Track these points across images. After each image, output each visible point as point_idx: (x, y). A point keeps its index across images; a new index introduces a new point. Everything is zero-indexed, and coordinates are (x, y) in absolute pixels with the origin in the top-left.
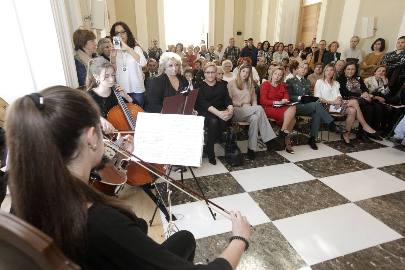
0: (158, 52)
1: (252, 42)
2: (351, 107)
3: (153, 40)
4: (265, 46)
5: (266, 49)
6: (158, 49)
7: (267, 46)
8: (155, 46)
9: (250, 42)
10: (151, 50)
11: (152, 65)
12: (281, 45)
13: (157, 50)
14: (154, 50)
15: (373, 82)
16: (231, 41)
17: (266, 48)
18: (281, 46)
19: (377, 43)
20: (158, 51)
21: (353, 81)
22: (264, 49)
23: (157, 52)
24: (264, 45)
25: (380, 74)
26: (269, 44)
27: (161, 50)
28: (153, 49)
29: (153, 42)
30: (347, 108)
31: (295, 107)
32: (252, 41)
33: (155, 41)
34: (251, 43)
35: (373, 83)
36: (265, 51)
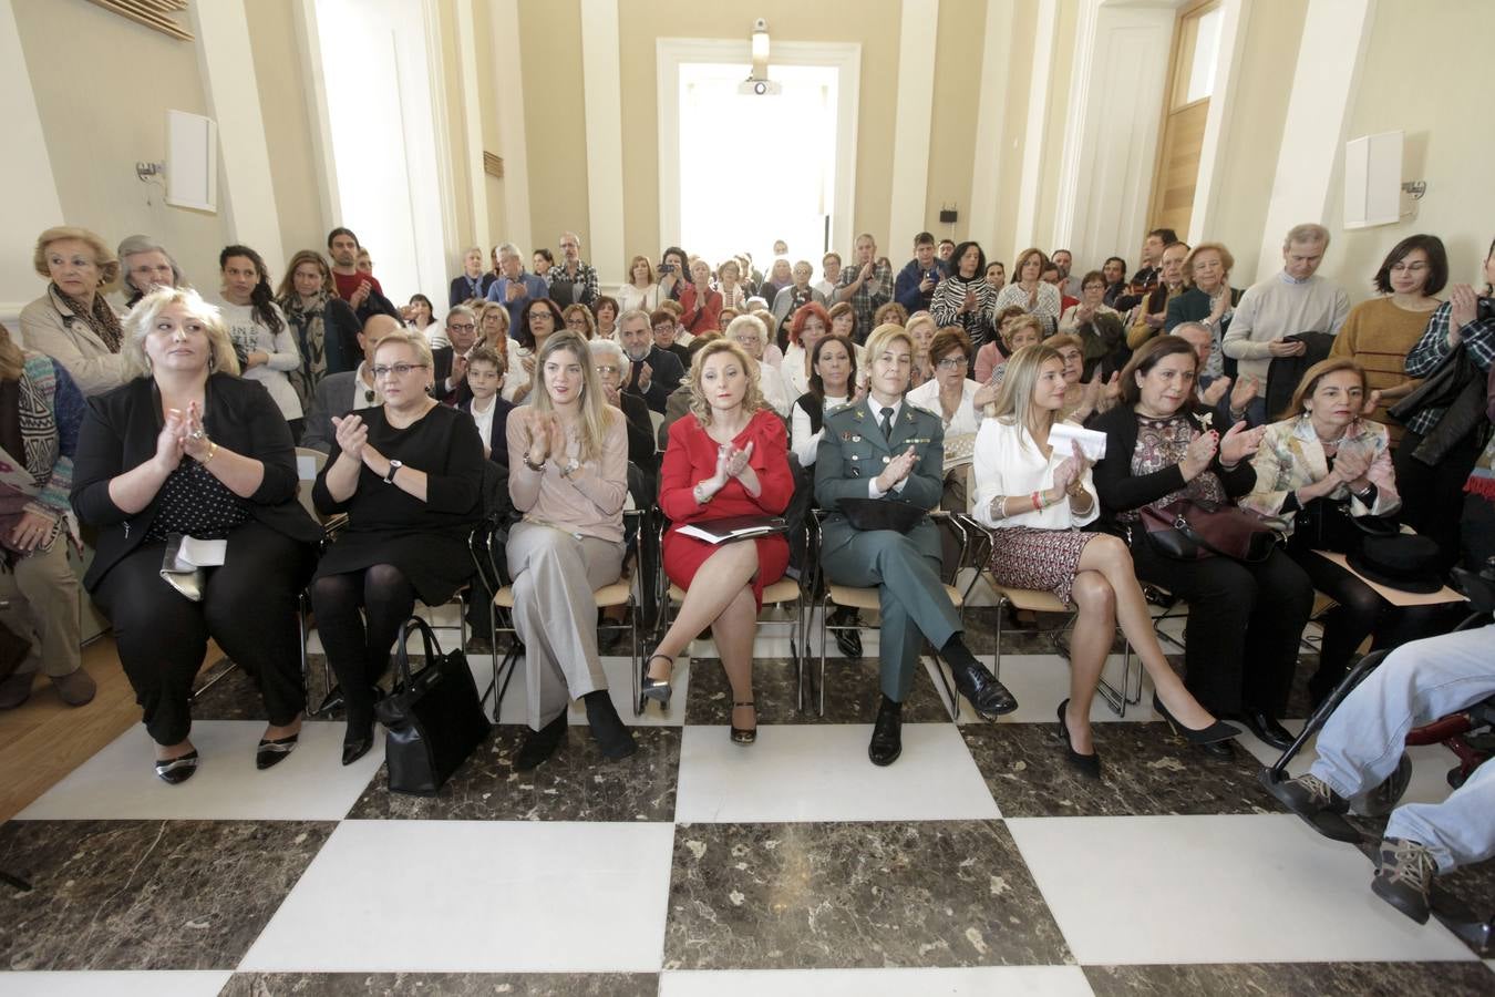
0: (582, 280)
1: (928, 249)
2: (1097, 571)
3: (562, 242)
4: (967, 263)
5: (970, 272)
6: (580, 272)
7: (976, 263)
8: (570, 261)
9: (922, 250)
10: (559, 274)
11: (461, 326)
12: (1035, 258)
13: (577, 275)
14: (567, 275)
15: (1302, 444)
16: (861, 243)
17: (970, 268)
18: (1036, 264)
19: (1408, 260)
20: (582, 276)
21: (1169, 433)
22: (962, 274)
23: (576, 281)
24: (963, 259)
25: (1340, 409)
26: (981, 257)
27: (590, 272)
28: (563, 271)
29: (564, 246)
30: (1076, 574)
31: (750, 546)
32: (931, 245)
33: (570, 245)
34: (925, 252)
35: (1299, 451)
36: (962, 280)
